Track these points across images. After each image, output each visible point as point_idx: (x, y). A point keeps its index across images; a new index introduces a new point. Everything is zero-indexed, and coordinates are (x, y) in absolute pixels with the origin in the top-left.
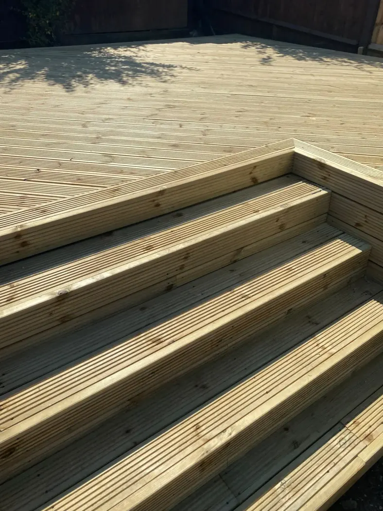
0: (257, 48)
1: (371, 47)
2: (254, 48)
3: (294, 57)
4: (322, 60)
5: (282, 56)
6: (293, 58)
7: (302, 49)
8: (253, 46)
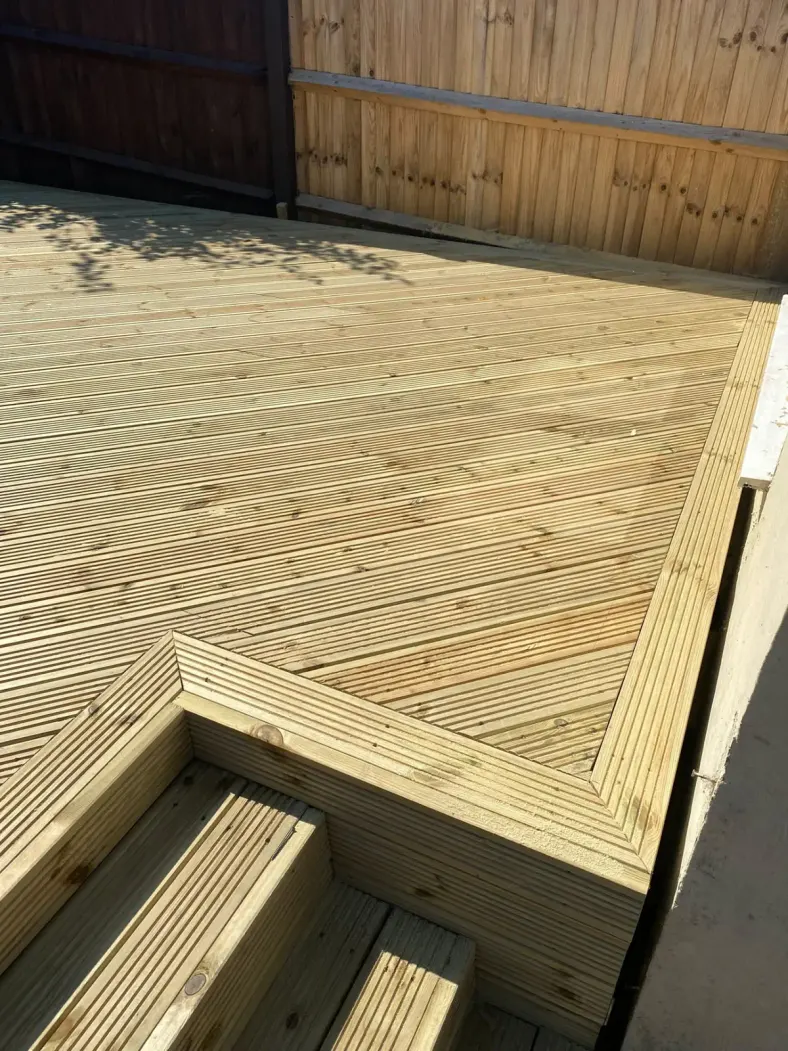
0: (42, 227)
1: (301, 201)
2: (31, 227)
3: (136, 249)
4: (205, 250)
5: (108, 250)
6: (136, 254)
7: (152, 217)
8: (29, 218)
